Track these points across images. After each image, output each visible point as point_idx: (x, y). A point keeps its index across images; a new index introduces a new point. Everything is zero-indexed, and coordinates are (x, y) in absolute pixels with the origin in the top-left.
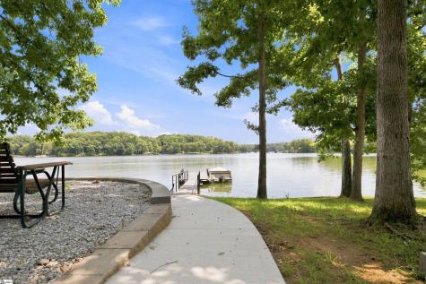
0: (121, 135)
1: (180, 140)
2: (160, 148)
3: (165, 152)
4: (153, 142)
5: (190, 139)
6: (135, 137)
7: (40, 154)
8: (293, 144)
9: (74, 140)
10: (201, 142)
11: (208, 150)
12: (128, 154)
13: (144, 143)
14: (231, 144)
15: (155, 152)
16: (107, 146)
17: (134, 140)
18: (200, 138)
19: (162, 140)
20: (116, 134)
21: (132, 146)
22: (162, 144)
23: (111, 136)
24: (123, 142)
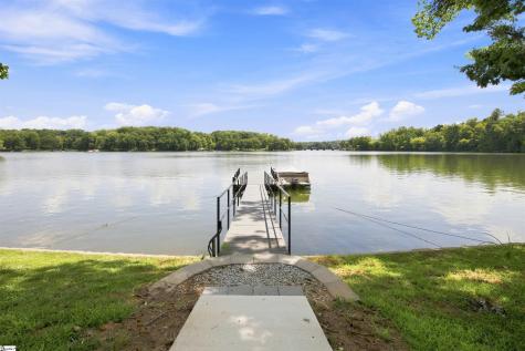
0: (175, 130)
1: (234, 137)
2: (214, 144)
3: (218, 148)
4: (207, 137)
5: (245, 136)
6: (189, 133)
7: (92, 148)
8: (351, 141)
9: (127, 135)
10: (255, 139)
11: (263, 146)
12: (182, 149)
13: (199, 138)
14: (287, 141)
15: (209, 149)
16: (160, 141)
17: (188, 135)
18: (255, 134)
19: (216, 136)
20: (170, 129)
21: (186, 142)
22: (217, 140)
23: (164, 130)
24: (177, 138)
